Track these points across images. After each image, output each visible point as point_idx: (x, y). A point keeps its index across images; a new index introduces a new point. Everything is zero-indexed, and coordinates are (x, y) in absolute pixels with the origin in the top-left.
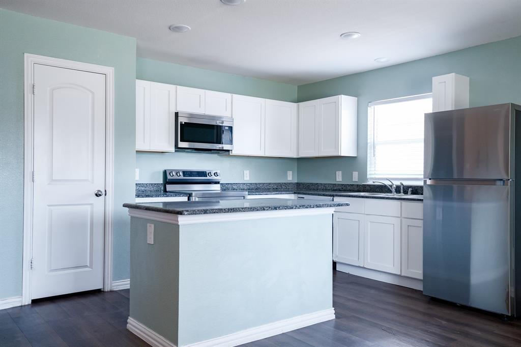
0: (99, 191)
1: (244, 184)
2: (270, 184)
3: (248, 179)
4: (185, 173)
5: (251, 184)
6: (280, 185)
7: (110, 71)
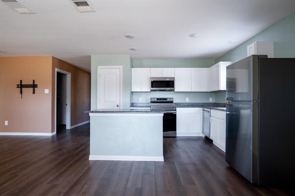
0: (118, 105)
1: (186, 103)
2: (199, 103)
3: (188, 101)
4: (158, 99)
5: (189, 103)
6: (205, 103)
7: (121, 67)
